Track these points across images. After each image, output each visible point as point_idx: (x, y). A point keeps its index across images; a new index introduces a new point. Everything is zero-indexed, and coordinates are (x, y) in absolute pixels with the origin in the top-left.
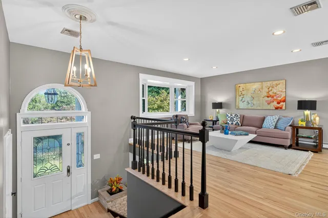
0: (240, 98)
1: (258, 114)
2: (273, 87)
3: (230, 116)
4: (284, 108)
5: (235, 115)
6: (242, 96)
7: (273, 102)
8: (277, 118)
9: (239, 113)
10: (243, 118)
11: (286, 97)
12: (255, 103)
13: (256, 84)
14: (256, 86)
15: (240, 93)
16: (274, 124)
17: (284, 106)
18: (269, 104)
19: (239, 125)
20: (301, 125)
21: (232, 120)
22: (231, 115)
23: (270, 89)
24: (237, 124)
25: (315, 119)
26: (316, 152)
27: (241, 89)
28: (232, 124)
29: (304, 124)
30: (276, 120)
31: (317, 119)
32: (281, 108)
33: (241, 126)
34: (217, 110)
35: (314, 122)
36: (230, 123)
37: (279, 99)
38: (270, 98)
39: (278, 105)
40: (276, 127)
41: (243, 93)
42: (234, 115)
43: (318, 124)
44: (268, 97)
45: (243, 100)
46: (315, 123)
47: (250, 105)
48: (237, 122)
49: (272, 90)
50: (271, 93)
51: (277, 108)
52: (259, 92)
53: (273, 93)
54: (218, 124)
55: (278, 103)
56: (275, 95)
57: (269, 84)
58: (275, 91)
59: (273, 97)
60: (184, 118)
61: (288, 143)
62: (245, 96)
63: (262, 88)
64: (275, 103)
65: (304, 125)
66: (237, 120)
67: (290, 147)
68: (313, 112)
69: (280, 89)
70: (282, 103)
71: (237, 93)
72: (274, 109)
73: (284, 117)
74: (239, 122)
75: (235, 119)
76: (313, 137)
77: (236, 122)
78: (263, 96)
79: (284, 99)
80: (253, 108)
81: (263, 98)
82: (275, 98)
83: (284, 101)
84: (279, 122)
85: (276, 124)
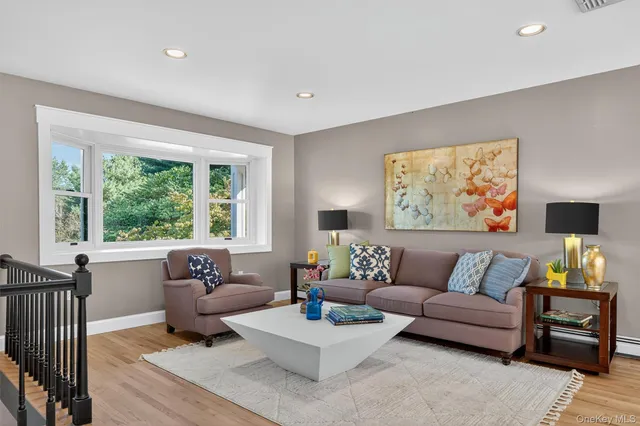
0: (397, 198)
1: (441, 247)
2: (483, 163)
3: (358, 252)
4: (512, 227)
5: (376, 251)
6: (402, 191)
7: (484, 208)
8: (487, 262)
9: (388, 243)
10: (399, 258)
11: (517, 192)
12: (435, 210)
13: (437, 151)
14: (439, 158)
15: (397, 181)
16: (476, 278)
17: (513, 221)
18: (472, 214)
19: (384, 279)
20: (555, 282)
21: (365, 264)
22: (364, 250)
23: (476, 167)
24: (379, 279)
25: (592, 264)
26: (594, 374)
27: (398, 169)
28: (364, 277)
29: (561, 280)
30: (482, 268)
31: (599, 262)
32: (505, 228)
33: (393, 283)
34: (334, 233)
35: (590, 272)
36: (358, 274)
37: (500, 198)
38: (475, 197)
39: (498, 219)
40: (481, 291)
41: (405, 180)
42: (370, 251)
43: (600, 280)
44: (470, 193)
45: (404, 203)
46: (594, 278)
47: (421, 218)
48: (380, 273)
49: (480, 171)
50: (478, 182)
51: (493, 229)
52: (447, 176)
53: (484, 180)
54: (326, 279)
55: (498, 212)
56: (490, 188)
57: (472, 151)
58: (489, 175)
59: (482, 194)
60: (196, 263)
61: (513, 342)
62: (409, 190)
63: (454, 166)
64: (489, 212)
65: (563, 285)
66: (381, 266)
67: (519, 355)
68: (590, 239)
69: (503, 170)
70: (507, 213)
71: (389, 180)
72: (486, 229)
73: (509, 256)
74: (385, 271)
75: (374, 262)
76: (585, 321)
77: (376, 270)
78: (455, 190)
79: (513, 197)
80: (429, 227)
81: (458, 195)
82: (488, 195)
83: (514, 206)
84: (492, 273)
85: (482, 281)
